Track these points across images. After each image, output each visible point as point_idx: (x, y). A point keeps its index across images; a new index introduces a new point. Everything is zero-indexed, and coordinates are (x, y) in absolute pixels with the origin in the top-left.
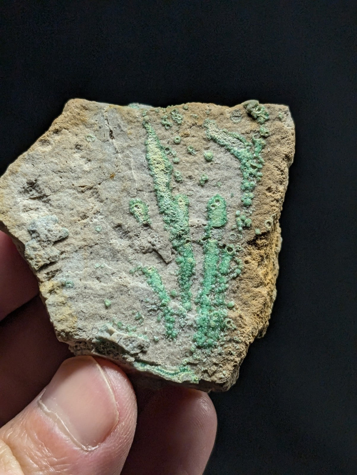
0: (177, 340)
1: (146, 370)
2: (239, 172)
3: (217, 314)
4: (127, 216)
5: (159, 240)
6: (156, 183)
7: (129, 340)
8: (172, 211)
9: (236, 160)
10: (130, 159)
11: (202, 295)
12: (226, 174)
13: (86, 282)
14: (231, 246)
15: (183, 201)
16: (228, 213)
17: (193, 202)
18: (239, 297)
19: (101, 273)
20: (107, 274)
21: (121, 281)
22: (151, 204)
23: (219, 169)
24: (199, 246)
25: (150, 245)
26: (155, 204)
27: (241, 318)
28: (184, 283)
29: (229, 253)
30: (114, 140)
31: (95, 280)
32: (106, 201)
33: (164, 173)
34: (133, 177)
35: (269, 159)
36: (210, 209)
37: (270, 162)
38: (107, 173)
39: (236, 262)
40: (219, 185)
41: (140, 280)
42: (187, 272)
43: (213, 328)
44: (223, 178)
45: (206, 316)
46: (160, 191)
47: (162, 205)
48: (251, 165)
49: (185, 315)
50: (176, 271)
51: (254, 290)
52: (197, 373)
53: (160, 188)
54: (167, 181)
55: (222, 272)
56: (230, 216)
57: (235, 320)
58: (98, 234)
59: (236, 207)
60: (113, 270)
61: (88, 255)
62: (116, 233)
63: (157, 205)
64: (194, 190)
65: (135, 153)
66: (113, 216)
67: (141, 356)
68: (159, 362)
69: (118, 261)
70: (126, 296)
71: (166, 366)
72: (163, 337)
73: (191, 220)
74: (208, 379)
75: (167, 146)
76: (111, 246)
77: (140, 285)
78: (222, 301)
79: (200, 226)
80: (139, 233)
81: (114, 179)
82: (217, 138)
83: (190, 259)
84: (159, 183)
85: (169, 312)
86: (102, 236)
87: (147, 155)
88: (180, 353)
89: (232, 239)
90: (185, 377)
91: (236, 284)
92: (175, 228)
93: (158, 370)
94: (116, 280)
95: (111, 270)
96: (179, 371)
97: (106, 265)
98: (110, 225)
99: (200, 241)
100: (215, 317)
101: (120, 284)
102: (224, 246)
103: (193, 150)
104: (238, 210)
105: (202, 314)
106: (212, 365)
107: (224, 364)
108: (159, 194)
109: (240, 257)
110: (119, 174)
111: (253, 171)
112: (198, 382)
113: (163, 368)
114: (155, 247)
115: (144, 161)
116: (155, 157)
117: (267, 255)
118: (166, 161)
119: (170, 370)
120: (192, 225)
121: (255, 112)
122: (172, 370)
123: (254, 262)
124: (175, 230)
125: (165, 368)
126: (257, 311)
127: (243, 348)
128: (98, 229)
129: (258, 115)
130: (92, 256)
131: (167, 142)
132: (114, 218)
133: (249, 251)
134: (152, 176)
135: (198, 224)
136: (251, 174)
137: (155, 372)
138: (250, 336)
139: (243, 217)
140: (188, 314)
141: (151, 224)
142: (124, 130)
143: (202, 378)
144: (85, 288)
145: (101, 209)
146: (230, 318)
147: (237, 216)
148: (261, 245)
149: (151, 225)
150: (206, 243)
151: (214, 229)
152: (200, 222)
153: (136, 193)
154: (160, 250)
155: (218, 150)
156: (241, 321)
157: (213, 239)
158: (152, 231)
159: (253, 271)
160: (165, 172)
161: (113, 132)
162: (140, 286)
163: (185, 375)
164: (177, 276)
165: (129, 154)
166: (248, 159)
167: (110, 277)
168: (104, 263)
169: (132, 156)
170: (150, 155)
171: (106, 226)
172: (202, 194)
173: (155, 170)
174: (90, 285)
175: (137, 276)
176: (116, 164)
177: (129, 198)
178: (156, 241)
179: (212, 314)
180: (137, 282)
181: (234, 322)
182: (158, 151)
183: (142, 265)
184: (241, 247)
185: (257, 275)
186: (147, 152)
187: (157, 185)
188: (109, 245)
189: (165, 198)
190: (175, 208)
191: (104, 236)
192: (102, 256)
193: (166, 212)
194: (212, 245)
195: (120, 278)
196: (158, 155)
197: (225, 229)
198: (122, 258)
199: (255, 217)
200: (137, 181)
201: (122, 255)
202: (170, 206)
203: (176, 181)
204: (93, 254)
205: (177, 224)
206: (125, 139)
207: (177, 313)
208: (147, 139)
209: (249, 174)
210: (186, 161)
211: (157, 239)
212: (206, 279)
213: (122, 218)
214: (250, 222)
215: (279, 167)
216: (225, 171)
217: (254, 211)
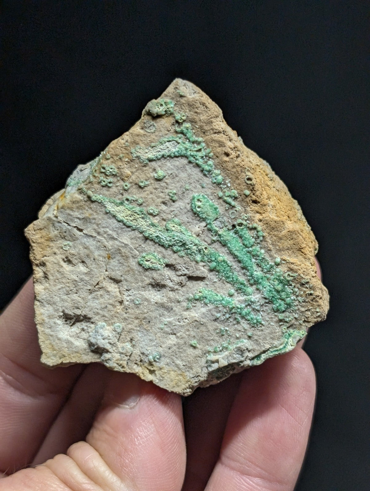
0: (265, 321)
1: (264, 360)
2: (191, 165)
4: (147, 273)
5: (186, 268)
6: (143, 232)
7: (233, 353)
8: (173, 240)
9: (182, 159)
10: (108, 233)
11: (252, 275)
12: (184, 175)
13: (166, 345)
14: (239, 221)
15: (174, 225)
16: (213, 201)
17: (182, 218)
18: (278, 249)
19: (170, 329)
20: (174, 325)
21: (188, 320)
22: (155, 249)
23: (176, 176)
24: (215, 244)
25: (182, 277)
27: (294, 264)
28: (231, 279)
29: (241, 228)
30: (84, 231)
31: (170, 337)
32: (122, 278)
33: (142, 219)
34: (124, 243)
35: (204, 133)
36: (198, 212)
37: (207, 134)
38: (103, 258)
39: (251, 229)
40: (188, 188)
41: (200, 307)
42: (226, 269)
43: (281, 290)
44: (186, 181)
45: (268, 288)
46: (151, 234)
47: (163, 242)
48: (196, 151)
49: (254, 300)
50: (217, 277)
52: (299, 329)
53: (151, 232)
54: (149, 223)
55: (250, 246)
56: (217, 202)
57: (290, 270)
58: (141, 305)
59: (215, 191)
60: (175, 318)
61: (149, 325)
62: (152, 292)
63: (159, 246)
64: (175, 209)
65: (107, 225)
66: (138, 283)
67: (251, 355)
68: (267, 346)
69: (172, 309)
70: (202, 326)
71: (274, 345)
72: (254, 329)
73: (193, 232)
74: (311, 325)
75: (124, 198)
76: (158, 304)
77: (204, 310)
78: (269, 265)
79: (203, 230)
80: (167, 277)
81: (112, 257)
82: (153, 157)
83: (220, 259)
84: (146, 229)
85: (241, 309)
86: (144, 304)
87: (117, 218)
88: (275, 327)
89: (234, 216)
90: (294, 340)
91: (267, 244)
94: (184, 323)
95: (174, 320)
96: (286, 340)
97: (168, 320)
98: (143, 291)
99: (213, 240)
100: (275, 282)
101: (189, 323)
102: (234, 226)
103: (145, 183)
104: (218, 192)
106: (305, 314)
108: (153, 237)
109: (252, 223)
110: (112, 251)
111: (201, 154)
112: (306, 333)
113: (273, 348)
114: (187, 275)
115: (119, 225)
116: (123, 214)
118: (134, 209)
119: (279, 346)
120: (197, 235)
121: (160, 110)
122: (281, 344)
123: (264, 215)
124: (189, 250)
125: (276, 347)
127: (315, 282)
128: (137, 302)
129: (164, 110)
130: (152, 324)
131: (121, 195)
132: (140, 284)
133: (253, 212)
134: (135, 229)
135: (201, 230)
137: (271, 356)
139: (227, 194)
140: (255, 297)
141: (168, 262)
142: (83, 217)
143: (306, 329)
144: (169, 349)
145: (125, 287)
146: (286, 272)
147: (222, 198)
150: (219, 237)
151: (214, 222)
152: (200, 227)
153: (137, 252)
154: (193, 273)
155: (162, 164)
157: (221, 229)
158: (174, 266)
159: (270, 222)
160: (142, 217)
161: (77, 226)
163: (293, 338)
164: (221, 279)
165: (105, 230)
166: (189, 150)
167: (178, 325)
168: (165, 320)
169: (108, 230)
170: (120, 216)
171: (141, 295)
172: (182, 206)
173: (133, 224)
174: (171, 344)
175: (195, 306)
176: (102, 246)
177: (136, 260)
178: (184, 271)
179: (271, 282)
180: (199, 310)
181: (292, 272)
182: (121, 208)
183: (191, 295)
184: (246, 215)
185: (275, 222)
186: (114, 216)
187: (146, 232)
188: (156, 305)
189: (160, 235)
190: (174, 235)
191: (146, 302)
192: (158, 316)
193: (171, 244)
194: (225, 234)
195: (186, 319)
196: (125, 211)
197: (222, 215)
198: (173, 304)
199: (235, 184)
200: (129, 243)
201: (171, 303)
202: (169, 238)
203: (155, 216)
204: (151, 321)
205: (187, 245)
206: (90, 222)
207: (247, 304)
208: (105, 207)
209: (201, 158)
210: (148, 194)
211: (184, 269)
212: (243, 261)
213: (146, 279)
214: (236, 192)
215: (217, 131)
216: (182, 174)
217: (230, 181)
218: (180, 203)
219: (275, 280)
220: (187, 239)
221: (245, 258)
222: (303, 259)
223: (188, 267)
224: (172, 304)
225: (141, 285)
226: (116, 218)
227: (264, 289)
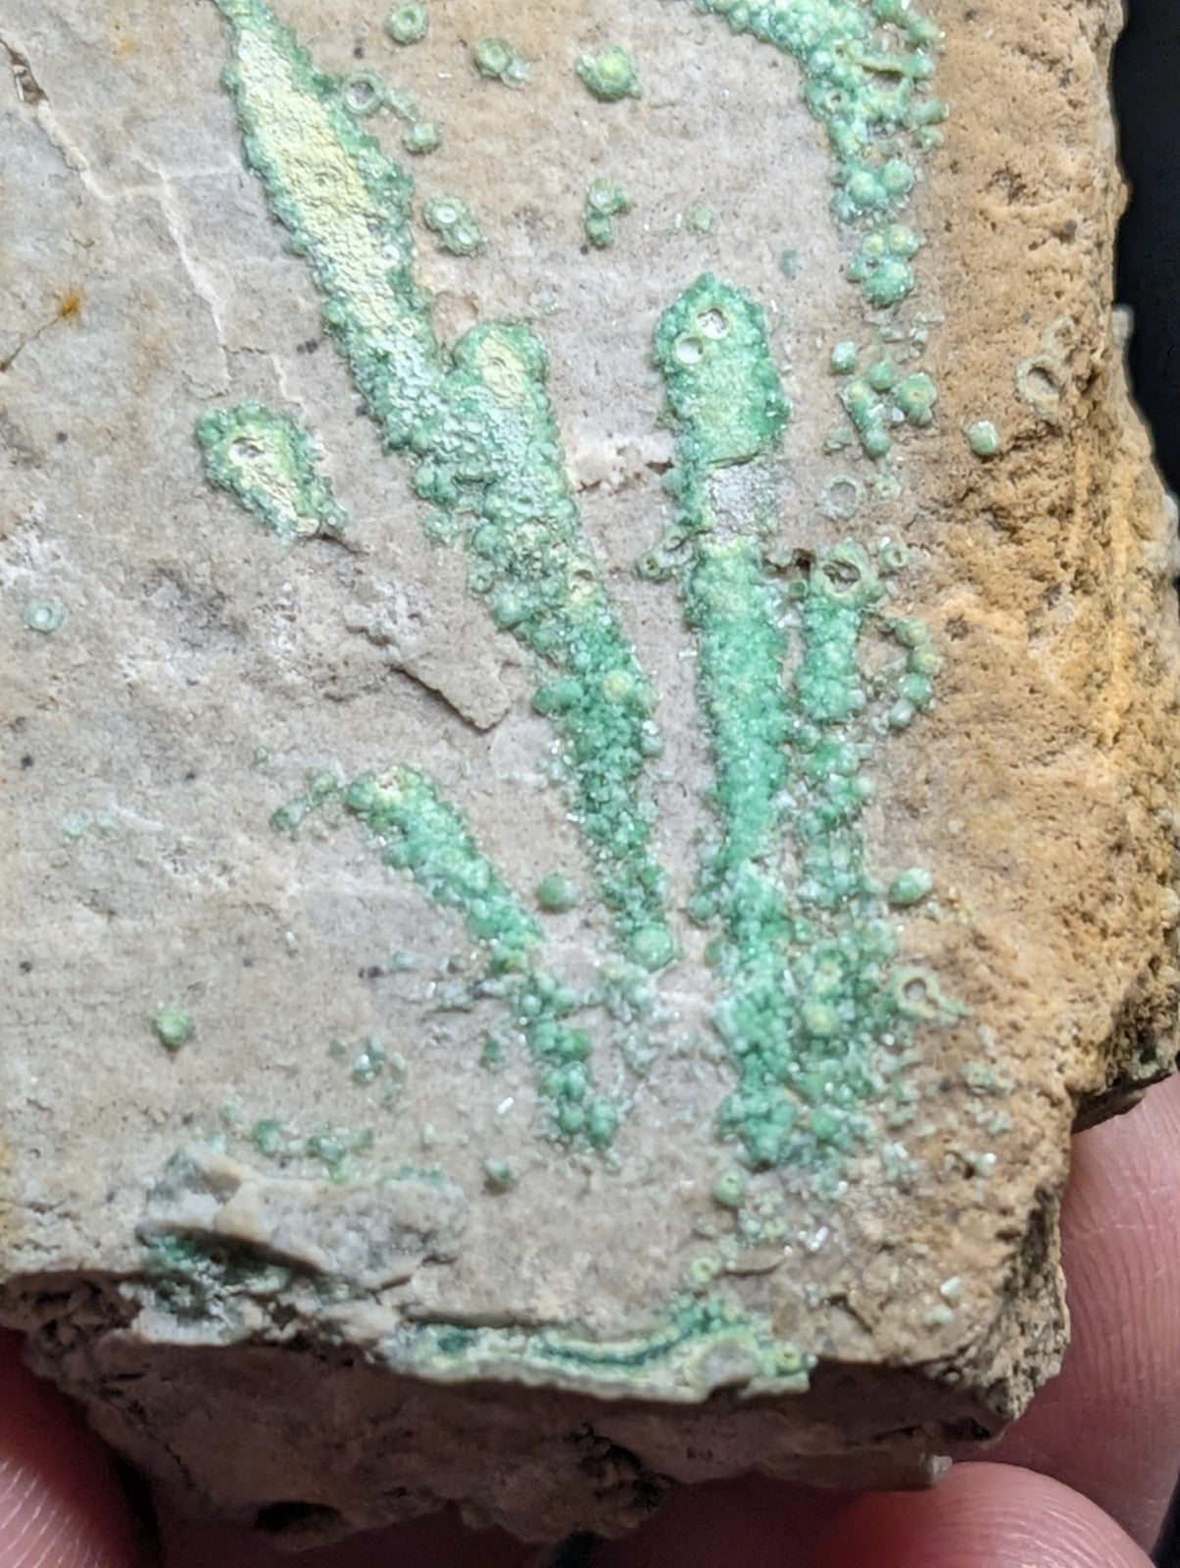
0: (625, 1155)
1: (475, 1373)
2: (801, 122)
3: (831, 954)
4: (199, 511)
5: (415, 609)
6: (328, 293)
7: (340, 1211)
8: (451, 425)
9: (775, 64)
10: (152, 191)
11: (726, 868)
12: (728, 150)
14: (846, 551)
15: (507, 356)
16: (787, 367)
17: (571, 352)
18: (954, 837)
19: (104, 868)
20: (140, 863)
21: (232, 882)
22: (327, 416)
23: (685, 133)
24: (651, 592)
25: (361, 644)
26: (352, 412)
27: (984, 948)
28: (606, 826)
29: (838, 596)
30: (44, 108)
31: (76, 914)
32: (57, 453)
33: (369, 226)
34: (191, 286)
35: (969, 15)
36: (673, 364)
37: (980, 29)
38: (39, 293)
39: (888, 634)
40: (704, 224)
41: (342, 860)
42: (615, 753)
43: (826, 1040)
44: (718, 182)
45: (769, 984)
46: (361, 330)
47: (393, 407)
48: (867, 69)
49: (647, 1002)
50: (545, 763)
51: (1039, 780)
52: (784, 1328)
53: (365, 317)
54: (393, 263)
55: (821, 713)
56: (802, 382)
57: (949, 964)
58: (49, 647)
59: (828, 326)
60: (175, 830)
61: (12, 775)
62: (152, 623)
63: (362, 411)
64: (566, 285)
65: (177, 149)
66: (116, 531)
67: (426, 1289)
68: (549, 1305)
69: (191, 776)
70: (277, 963)
71: (591, 1321)
72: (538, 1157)
73: (578, 456)
74: (860, 1349)
75: (356, 70)
76: (137, 703)
77: (350, 884)
78: (853, 876)
79: (638, 476)
80: (288, 596)
81: (85, 316)
83: (620, 682)
84: (353, 287)
85: (546, 1001)
86: (70, 654)
87: (249, 143)
88: (662, 1225)
89: (840, 510)
90: (714, 1362)
91: (915, 769)
92: (492, 518)
93: (549, 1352)
94: (196, 886)
95: (159, 835)
96: (675, 1332)
97: (129, 814)
98: (109, 588)
99: (652, 564)
100: (828, 973)
101: (229, 900)
102: (805, 562)
103: (510, 62)
104: (844, 339)
105: (749, 973)
106: (868, 1262)
107: (939, 1238)
108: (361, 345)
109: (910, 607)
110: (106, 285)
111: (887, 100)
112: (803, 1377)
113: (574, 1336)
114: (392, 649)
115: (235, 183)
116: (296, 146)
117: (1079, 573)
118: (363, 152)
119: (614, 1339)
120: (589, 482)
122: (630, 1335)
123: (998, 618)
124: (491, 528)
125: (592, 1336)
126: (1076, 898)
127: (1033, 1123)
128: (41, 618)
130: (33, 778)
131: (352, 46)
132: (124, 539)
133: (954, 561)
134: (299, 253)
135: (622, 470)
136: (878, 121)
137: (532, 1370)
138: (1064, 1048)
139: (880, 372)
140: (665, 995)
141: (346, 523)
142: (90, 38)
143: (819, 1348)
144: (26, 967)
145: (39, 506)
146: (915, 962)
147: (840, 372)
148: (1019, 513)
149: (346, 530)
150: (690, 566)
151: (720, 474)
152: (632, 454)
153: (225, 374)
154: (431, 664)
155: (656, 32)
156: (991, 967)
157: (728, 534)
158: (360, 565)
159: (1005, 672)
160: (374, 216)
161: (31, 60)
162: (348, 890)
163: (715, 1349)
164: (554, 784)
165: (148, 165)
166: (839, 42)
167: (162, 874)
168: (114, 806)
169: (164, 174)
170: (269, 143)
171: (86, 595)
172: (615, 296)
173: (311, 221)
174: (51, 947)
175: (320, 838)
176: (78, 236)
177: (194, 410)
178: (392, 614)
179: (807, 963)
180: (326, 869)
181: (948, 980)
182: (310, 108)
183: (339, 768)
184: (903, 548)
185: (1032, 691)
186: (243, 128)
187: (342, 301)
188: (126, 698)
189: (399, 360)
190: (469, 405)
191: (82, 649)
192: (94, 765)
193: (423, 439)
194: (730, 572)
195: (225, 868)
196: (314, 132)
197: (785, 463)
198: (215, 758)
199: (951, 356)
200: (219, 306)
201: (210, 741)
202: (435, 400)
203: (446, 251)
204: (37, 765)
205: (501, 494)
206: (108, 86)
207: (598, 997)
208: (233, 56)
209: (869, 123)
210: (484, 129)
211: (401, 605)
212: (733, 770)
213: (171, 531)
214: (930, 392)
215: (1038, 46)
216: (722, 138)
217: (939, 325)
218: (612, 275)
219: (827, 964)
220: (522, 461)
221: (752, 764)
222: (1052, 970)
223: (427, 614)
224: (209, 752)
225: (122, 547)
226: (243, 144)
227: (742, 975)
